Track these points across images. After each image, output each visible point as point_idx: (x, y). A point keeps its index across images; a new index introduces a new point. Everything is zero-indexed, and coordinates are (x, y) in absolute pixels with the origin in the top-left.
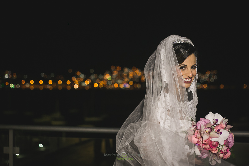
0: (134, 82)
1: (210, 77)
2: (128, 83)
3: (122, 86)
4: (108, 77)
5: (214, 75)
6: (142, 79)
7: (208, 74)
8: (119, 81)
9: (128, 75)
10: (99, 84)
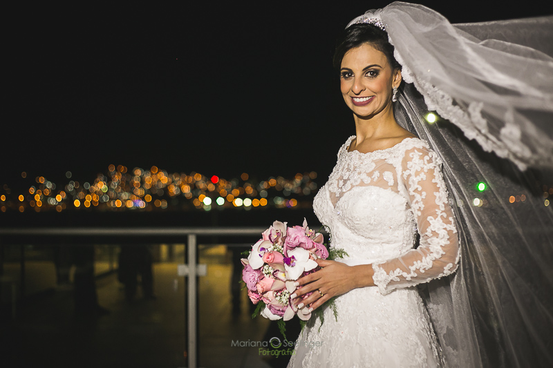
0: (155, 197)
1: (302, 185)
2: (143, 198)
3: (130, 205)
4: (101, 186)
5: (310, 182)
6: (170, 190)
7: (298, 180)
8: (125, 195)
9: (142, 182)
10: (82, 201)
